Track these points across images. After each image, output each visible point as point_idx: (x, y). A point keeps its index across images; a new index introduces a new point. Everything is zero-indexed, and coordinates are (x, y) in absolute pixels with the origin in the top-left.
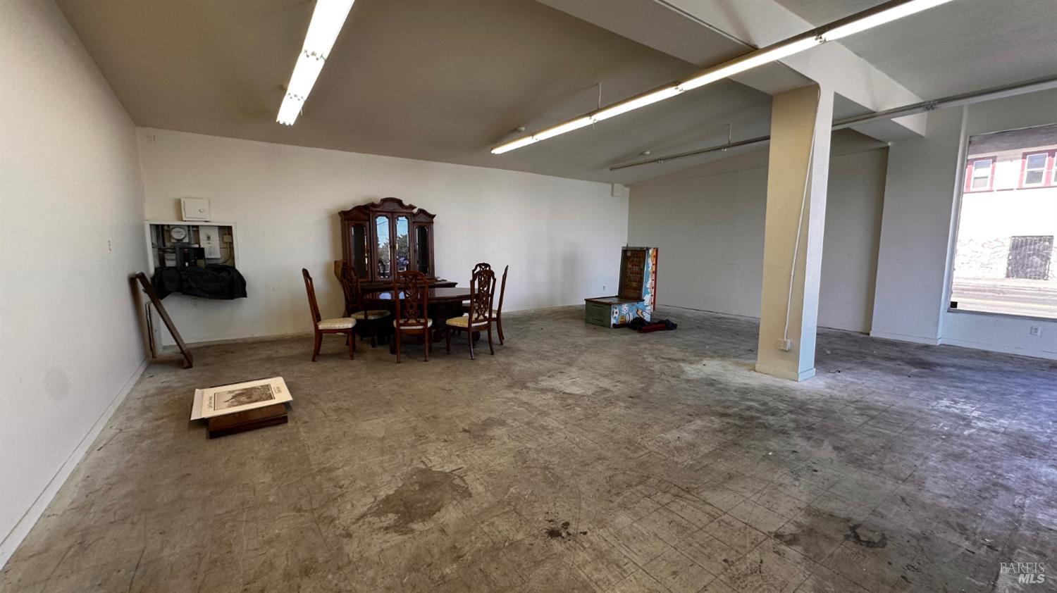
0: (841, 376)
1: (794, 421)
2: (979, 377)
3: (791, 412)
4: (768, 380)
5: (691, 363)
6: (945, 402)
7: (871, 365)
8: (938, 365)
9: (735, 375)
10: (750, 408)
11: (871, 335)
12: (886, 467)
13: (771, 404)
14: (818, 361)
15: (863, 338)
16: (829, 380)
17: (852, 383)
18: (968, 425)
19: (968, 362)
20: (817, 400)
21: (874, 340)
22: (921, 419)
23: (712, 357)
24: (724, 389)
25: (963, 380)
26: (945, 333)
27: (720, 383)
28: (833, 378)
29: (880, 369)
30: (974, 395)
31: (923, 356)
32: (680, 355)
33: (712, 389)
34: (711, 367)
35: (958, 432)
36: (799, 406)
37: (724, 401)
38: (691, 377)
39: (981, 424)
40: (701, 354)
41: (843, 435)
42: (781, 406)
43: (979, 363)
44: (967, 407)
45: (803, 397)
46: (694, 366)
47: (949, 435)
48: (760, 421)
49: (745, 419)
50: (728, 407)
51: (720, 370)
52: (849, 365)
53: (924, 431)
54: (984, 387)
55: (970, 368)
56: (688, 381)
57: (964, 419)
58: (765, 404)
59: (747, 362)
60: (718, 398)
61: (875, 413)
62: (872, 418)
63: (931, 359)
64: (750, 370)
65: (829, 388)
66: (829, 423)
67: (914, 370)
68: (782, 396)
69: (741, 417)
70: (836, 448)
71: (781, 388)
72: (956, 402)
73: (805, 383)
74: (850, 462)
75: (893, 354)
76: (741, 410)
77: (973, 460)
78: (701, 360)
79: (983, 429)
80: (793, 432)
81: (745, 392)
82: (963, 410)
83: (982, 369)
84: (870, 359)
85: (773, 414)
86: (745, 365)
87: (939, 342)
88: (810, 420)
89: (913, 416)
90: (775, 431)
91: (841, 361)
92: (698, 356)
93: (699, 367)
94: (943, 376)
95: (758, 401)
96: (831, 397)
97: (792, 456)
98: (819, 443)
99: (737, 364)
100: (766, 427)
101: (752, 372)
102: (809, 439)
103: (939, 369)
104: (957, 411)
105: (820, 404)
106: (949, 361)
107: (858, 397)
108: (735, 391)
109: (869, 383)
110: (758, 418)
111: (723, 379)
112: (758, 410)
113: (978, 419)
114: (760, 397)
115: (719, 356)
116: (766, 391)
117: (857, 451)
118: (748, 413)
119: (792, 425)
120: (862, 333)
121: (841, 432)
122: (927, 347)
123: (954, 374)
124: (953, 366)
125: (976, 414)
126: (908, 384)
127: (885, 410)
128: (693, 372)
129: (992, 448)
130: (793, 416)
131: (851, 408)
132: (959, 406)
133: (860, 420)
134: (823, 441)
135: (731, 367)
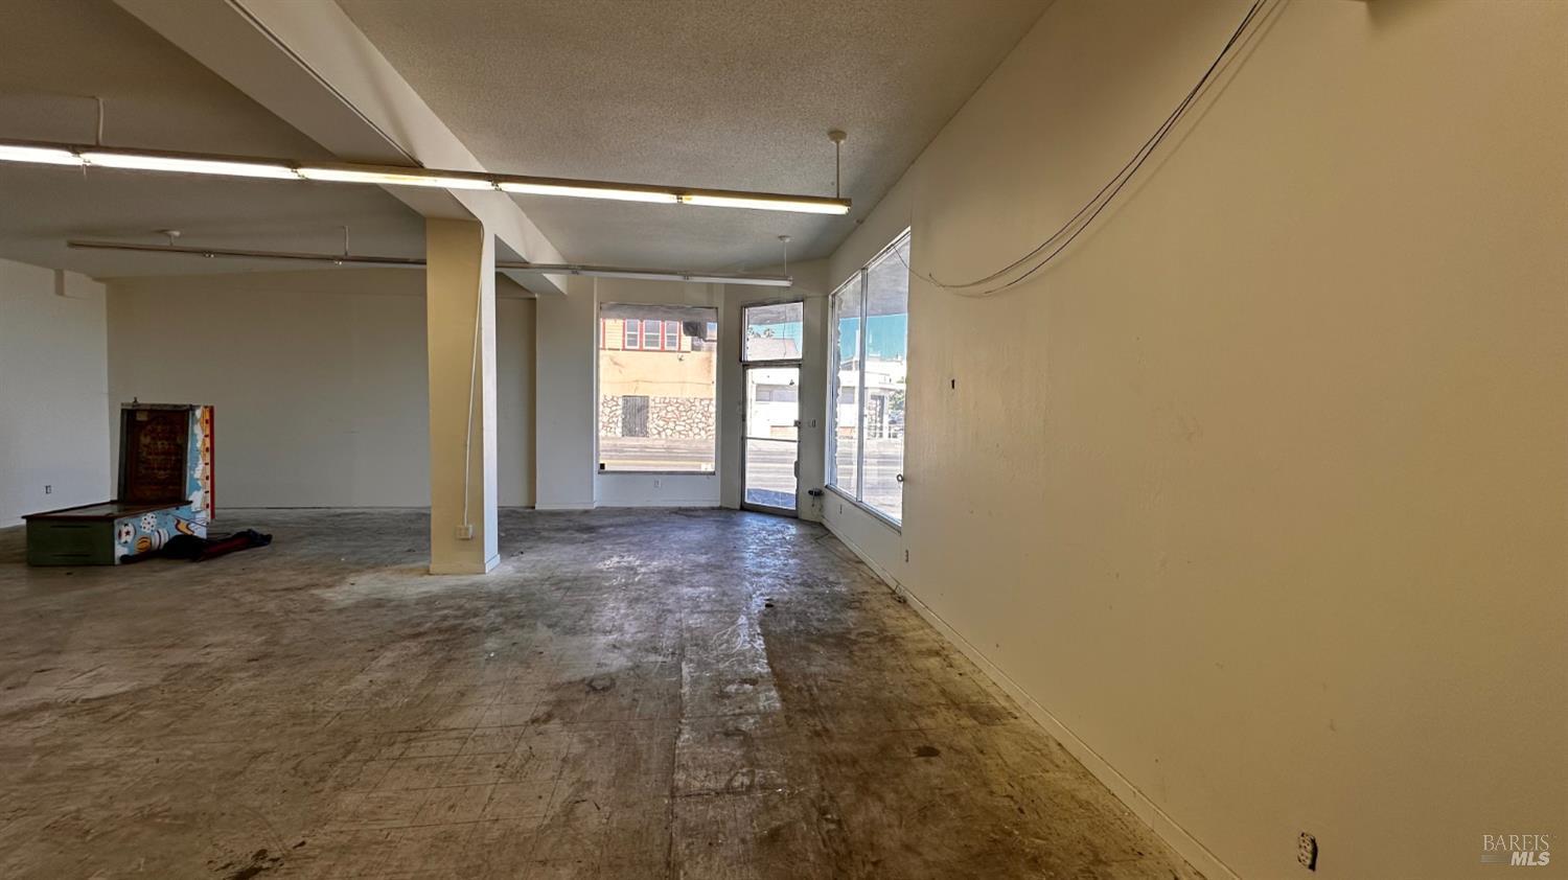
0: (526, 557)
1: (501, 615)
2: (631, 531)
3: (492, 607)
4: (452, 581)
5: (330, 587)
6: (616, 559)
7: (548, 540)
8: (601, 527)
9: (408, 586)
10: (445, 618)
11: (538, 507)
12: (594, 627)
13: (467, 605)
14: (501, 548)
15: (529, 513)
16: (515, 564)
17: (539, 561)
18: (636, 574)
19: (619, 520)
20: (512, 588)
21: (540, 513)
22: (603, 579)
23: (358, 571)
24: (400, 606)
25: (620, 536)
26: (599, 496)
27: (390, 601)
28: (519, 560)
29: (557, 542)
30: (632, 547)
31: (586, 521)
32: (303, 580)
33: (383, 611)
34: (364, 585)
35: (631, 581)
36: (500, 598)
37: (410, 620)
38: (342, 605)
39: (643, 570)
40: (339, 573)
41: (551, 612)
42: (480, 604)
43: (627, 519)
44: (631, 559)
45: (499, 589)
46: (336, 589)
47: (626, 585)
48: (464, 627)
49: (446, 631)
50: (419, 625)
51: (381, 585)
52: (527, 544)
53: (609, 587)
54: (636, 540)
55: (622, 525)
56: (340, 611)
57: (632, 569)
58: (460, 608)
59: (412, 566)
60: (398, 619)
61: (568, 584)
62: (568, 589)
63: (594, 523)
64: (422, 575)
65: (519, 572)
66: (534, 606)
67: (585, 536)
68: (475, 593)
69: (440, 631)
70: (549, 626)
71: (470, 585)
72: (623, 557)
73: (494, 574)
74: (567, 633)
75: (563, 525)
76: (436, 622)
77: (647, 599)
78: (344, 578)
79: (645, 573)
80: (505, 626)
81: (429, 602)
82: (629, 562)
83: (630, 525)
84: (545, 534)
85: (475, 616)
86: (411, 570)
87: (595, 505)
88: (515, 609)
89: (598, 577)
90: (485, 631)
91: (517, 541)
92: (336, 574)
93: (346, 587)
94: (607, 536)
95: (451, 607)
96: (525, 580)
97: (514, 649)
98: (533, 627)
99: (402, 571)
100: (475, 630)
101: (426, 577)
102: (523, 627)
103: (601, 530)
104: (625, 564)
105: (518, 591)
106: (606, 522)
107: (549, 574)
108: (417, 604)
109: (553, 558)
110: (461, 625)
111: (392, 595)
112: (456, 617)
113: (641, 566)
114: (451, 602)
115: (369, 568)
116: (453, 594)
117: (568, 623)
118: (446, 624)
119: (500, 619)
120: (527, 507)
121: (548, 610)
122: (586, 512)
123: (615, 533)
124: (611, 526)
125: (638, 563)
126: (584, 550)
127: (575, 579)
128: (340, 598)
129: (655, 586)
130: (497, 611)
131: (546, 586)
132: (625, 559)
133: (559, 594)
134: (535, 624)
135: (393, 578)
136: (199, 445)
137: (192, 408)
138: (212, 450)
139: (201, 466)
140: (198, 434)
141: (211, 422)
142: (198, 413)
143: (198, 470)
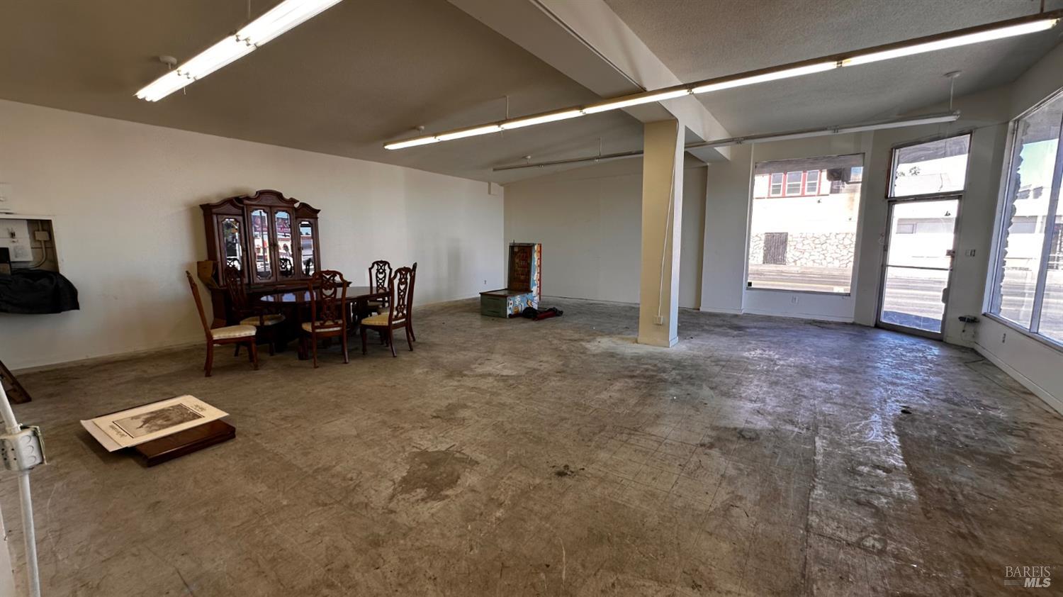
0: (694, 341)
1: (679, 374)
2: (771, 333)
3: (674, 369)
4: (650, 349)
5: (589, 342)
6: (759, 351)
7: (708, 332)
8: (748, 328)
9: (628, 348)
10: (647, 370)
11: (701, 309)
12: (743, 395)
13: (659, 365)
14: (679, 333)
15: (697, 313)
16: (688, 345)
17: (703, 345)
18: (775, 364)
19: (760, 324)
20: (686, 359)
21: (705, 314)
22: (749, 363)
23: (601, 335)
24: (623, 358)
25: (762, 336)
26: (746, 306)
27: (618, 355)
28: (690, 342)
29: (715, 333)
30: (772, 345)
31: (736, 322)
32: (576, 336)
33: (614, 359)
34: (604, 344)
35: (771, 369)
36: (678, 364)
37: (629, 367)
39: (781, 363)
40: (593, 335)
41: (711, 379)
42: (667, 365)
43: (767, 324)
44: (771, 353)
45: (678, 358)
46: (592, 343)
47: (768, 371)
48: (657, 378)
49: (648, 377)
50: (633, 371)
51: (613, 345)
52: (696, 333)
53: (754, 370)
54: (775, 340)
55: (764, 328)
56: (594, 355)
57: (772, 361)
58: (655, 365)
59: (629, 337)
60: (622, 365)
61: (723, 363)
62: (724, 366)
63: (742, 324)
64: (634, 343)
65: (690, 350)
66: (700, 373)
67: (736, 333)
68: (664, 359)
69: (645, 377)
70: (712, 388)
71: (661, 353)
72: (764, 351)
73: (674, 348)
74: (722, 395)
75: (719, 323)
76: (642, 371)
77: (785, 384)
78: (595, 338)
79: (783, 365)
80: (682, 382)
81: (638, 359)
82: (770, 355)
83: (771, 328)
84: (706, 327)
85: (664, 372)
86: (628, 339)
87: (743, 312)
88: (689, 372)
89: (745, 362)
90: (671, 382)
91: (688, 330)
92: (590, 335)
93: (596, 344)
94: (752, 335)
95: (650, 364)
96: (694, 356)
97: (688, 397)
98: (700, 387)
99: (623, 339)
100: (665, 381)
101: (636, 344)
102: (693, 385)
103: (748, 330)
104: (767, 356)
105: (690, 361)
106: (752, 324)
107: (710, 354)
108: (632, 359)
109: (712, 344)
110: (656, 376)
111: (618, 351)
112: (653, 371)
113: (779, 359)
114: (650, 361)
115: (606, 335)
116: (651, 357)
117: (724, 389)
118: (647, 374)
119: (678, 377)
120: (694, 309)
121: (710, 377)
122: (736, 316)
123: (758, 333)
124: (755, 328)
125: (777, 356)
126: (735, 342)
127: (729, 361)
129: (791, 376)
130: (677, 372)
131: (708, 362)
132: (767, 353)
133: (717, 369)
134: (701, 385)
135: (619, 342)
136: (536, 263)
137: (534, 245)
138: (540, 266)
139: (536, 274)
140: (536, 256)
141: (540, 252)
142: (536, 247)
143: (535, 277)
